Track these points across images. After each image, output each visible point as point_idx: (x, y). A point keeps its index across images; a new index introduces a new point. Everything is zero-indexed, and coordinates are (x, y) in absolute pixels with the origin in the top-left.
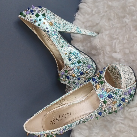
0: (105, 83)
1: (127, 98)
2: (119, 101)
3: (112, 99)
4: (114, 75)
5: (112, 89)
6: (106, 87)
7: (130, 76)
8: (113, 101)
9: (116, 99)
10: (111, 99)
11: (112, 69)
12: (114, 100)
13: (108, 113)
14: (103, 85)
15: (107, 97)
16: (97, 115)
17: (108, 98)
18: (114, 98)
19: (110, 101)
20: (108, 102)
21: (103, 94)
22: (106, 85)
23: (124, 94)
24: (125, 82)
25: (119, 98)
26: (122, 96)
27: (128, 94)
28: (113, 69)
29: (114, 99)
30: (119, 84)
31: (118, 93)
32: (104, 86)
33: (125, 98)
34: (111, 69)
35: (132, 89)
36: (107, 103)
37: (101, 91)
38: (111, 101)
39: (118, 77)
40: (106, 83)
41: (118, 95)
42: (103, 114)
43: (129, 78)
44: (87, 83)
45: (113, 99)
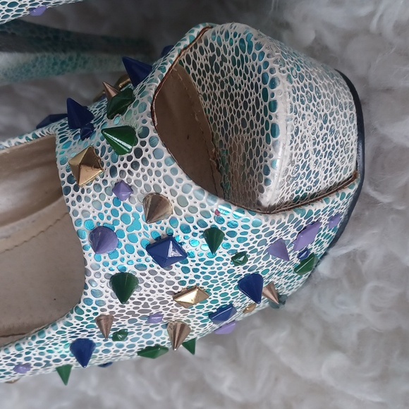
0: (143, 144)
1: (275, 279)
2: (223, 290)
3: (177, 268)
4: (222, 105)
5: (190, 203)
6: (145, 178)
7: (332, 131)
8: (183, 283)
9: (207, 278)
10: (172, 274)
11: (218, 60)
12: (191, 281)
13: (136, 349)
14: (129, 158)
15: (141, 253)
16: (63, 356)
17: (148, 260)
18: (190, 265)
19: (159, 279)
20: (147, 285)
21: (116, 228)
22: (153, 160)
23: (265, 248)
24: (292, 163)
25: (225, 269)
26: (250, 264)
27: (294, 249)
28: (224, 59)
29: (191, 275)
30: (247, 170)
31: (232, 234)
32: (135, 165)
33: (267, 276)
34: (212, 59)
35: (324, 220)
36: (136, 295)
37: (107, 205)
38: (170, 283)
39: (253, 118)
40: (151, 149)
41: (221, 251)
42: (106, 351)
43: (324, 139)
44: (35, 136)
45: (186, 270)
